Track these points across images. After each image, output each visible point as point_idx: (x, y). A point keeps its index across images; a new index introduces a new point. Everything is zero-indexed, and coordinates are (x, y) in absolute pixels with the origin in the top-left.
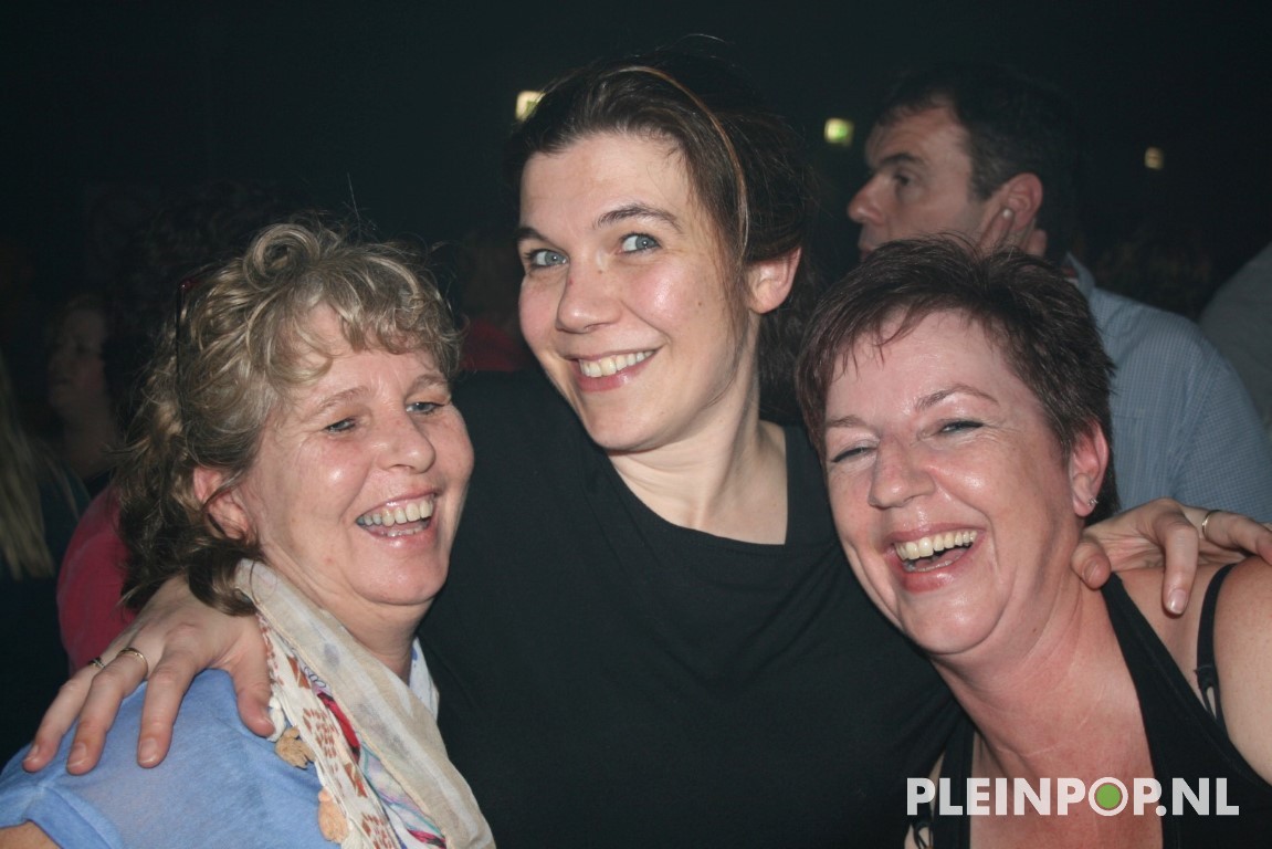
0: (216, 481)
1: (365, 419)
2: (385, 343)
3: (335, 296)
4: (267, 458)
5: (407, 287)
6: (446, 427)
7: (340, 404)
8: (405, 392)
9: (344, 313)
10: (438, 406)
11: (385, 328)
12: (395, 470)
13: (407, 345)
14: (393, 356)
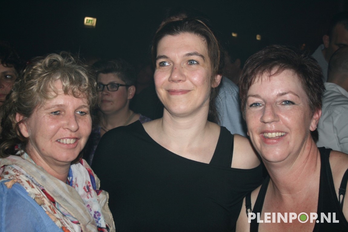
0: (21, 118)
1: (63, 113)
2: (74, 94)
3: (63, 78)
4: (34, 116)
5: (85, 79)
6: (85, 121)
7: (57, 107)
8: (76, 108)
9: (64, 84)
10: (86, 114)
11: (75, 90)
12: (66, 129)
13: (80, 96)
14: (75, 99)
